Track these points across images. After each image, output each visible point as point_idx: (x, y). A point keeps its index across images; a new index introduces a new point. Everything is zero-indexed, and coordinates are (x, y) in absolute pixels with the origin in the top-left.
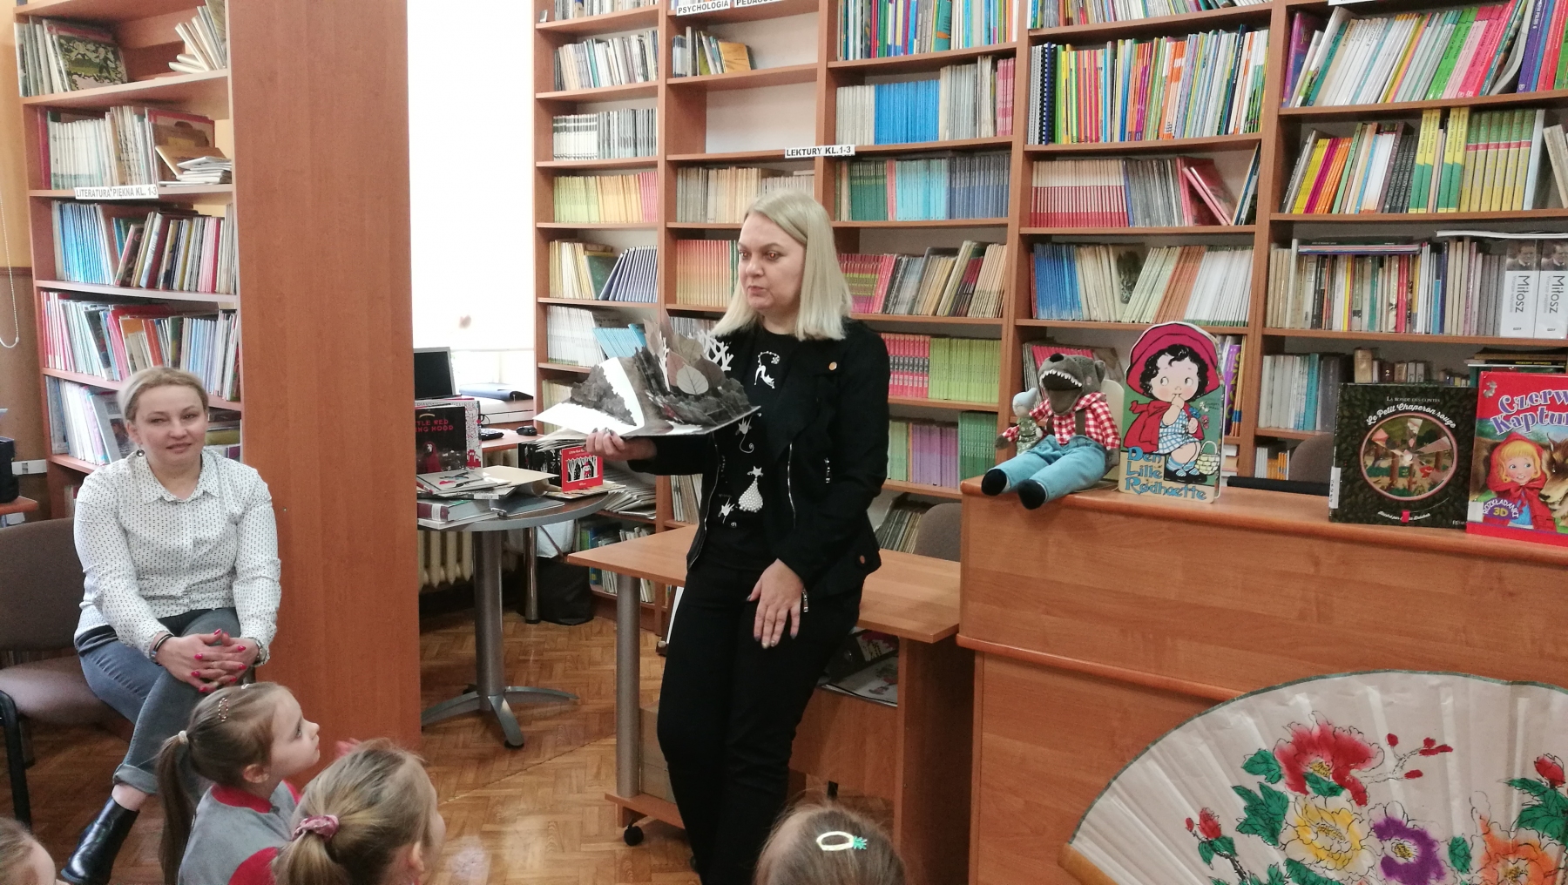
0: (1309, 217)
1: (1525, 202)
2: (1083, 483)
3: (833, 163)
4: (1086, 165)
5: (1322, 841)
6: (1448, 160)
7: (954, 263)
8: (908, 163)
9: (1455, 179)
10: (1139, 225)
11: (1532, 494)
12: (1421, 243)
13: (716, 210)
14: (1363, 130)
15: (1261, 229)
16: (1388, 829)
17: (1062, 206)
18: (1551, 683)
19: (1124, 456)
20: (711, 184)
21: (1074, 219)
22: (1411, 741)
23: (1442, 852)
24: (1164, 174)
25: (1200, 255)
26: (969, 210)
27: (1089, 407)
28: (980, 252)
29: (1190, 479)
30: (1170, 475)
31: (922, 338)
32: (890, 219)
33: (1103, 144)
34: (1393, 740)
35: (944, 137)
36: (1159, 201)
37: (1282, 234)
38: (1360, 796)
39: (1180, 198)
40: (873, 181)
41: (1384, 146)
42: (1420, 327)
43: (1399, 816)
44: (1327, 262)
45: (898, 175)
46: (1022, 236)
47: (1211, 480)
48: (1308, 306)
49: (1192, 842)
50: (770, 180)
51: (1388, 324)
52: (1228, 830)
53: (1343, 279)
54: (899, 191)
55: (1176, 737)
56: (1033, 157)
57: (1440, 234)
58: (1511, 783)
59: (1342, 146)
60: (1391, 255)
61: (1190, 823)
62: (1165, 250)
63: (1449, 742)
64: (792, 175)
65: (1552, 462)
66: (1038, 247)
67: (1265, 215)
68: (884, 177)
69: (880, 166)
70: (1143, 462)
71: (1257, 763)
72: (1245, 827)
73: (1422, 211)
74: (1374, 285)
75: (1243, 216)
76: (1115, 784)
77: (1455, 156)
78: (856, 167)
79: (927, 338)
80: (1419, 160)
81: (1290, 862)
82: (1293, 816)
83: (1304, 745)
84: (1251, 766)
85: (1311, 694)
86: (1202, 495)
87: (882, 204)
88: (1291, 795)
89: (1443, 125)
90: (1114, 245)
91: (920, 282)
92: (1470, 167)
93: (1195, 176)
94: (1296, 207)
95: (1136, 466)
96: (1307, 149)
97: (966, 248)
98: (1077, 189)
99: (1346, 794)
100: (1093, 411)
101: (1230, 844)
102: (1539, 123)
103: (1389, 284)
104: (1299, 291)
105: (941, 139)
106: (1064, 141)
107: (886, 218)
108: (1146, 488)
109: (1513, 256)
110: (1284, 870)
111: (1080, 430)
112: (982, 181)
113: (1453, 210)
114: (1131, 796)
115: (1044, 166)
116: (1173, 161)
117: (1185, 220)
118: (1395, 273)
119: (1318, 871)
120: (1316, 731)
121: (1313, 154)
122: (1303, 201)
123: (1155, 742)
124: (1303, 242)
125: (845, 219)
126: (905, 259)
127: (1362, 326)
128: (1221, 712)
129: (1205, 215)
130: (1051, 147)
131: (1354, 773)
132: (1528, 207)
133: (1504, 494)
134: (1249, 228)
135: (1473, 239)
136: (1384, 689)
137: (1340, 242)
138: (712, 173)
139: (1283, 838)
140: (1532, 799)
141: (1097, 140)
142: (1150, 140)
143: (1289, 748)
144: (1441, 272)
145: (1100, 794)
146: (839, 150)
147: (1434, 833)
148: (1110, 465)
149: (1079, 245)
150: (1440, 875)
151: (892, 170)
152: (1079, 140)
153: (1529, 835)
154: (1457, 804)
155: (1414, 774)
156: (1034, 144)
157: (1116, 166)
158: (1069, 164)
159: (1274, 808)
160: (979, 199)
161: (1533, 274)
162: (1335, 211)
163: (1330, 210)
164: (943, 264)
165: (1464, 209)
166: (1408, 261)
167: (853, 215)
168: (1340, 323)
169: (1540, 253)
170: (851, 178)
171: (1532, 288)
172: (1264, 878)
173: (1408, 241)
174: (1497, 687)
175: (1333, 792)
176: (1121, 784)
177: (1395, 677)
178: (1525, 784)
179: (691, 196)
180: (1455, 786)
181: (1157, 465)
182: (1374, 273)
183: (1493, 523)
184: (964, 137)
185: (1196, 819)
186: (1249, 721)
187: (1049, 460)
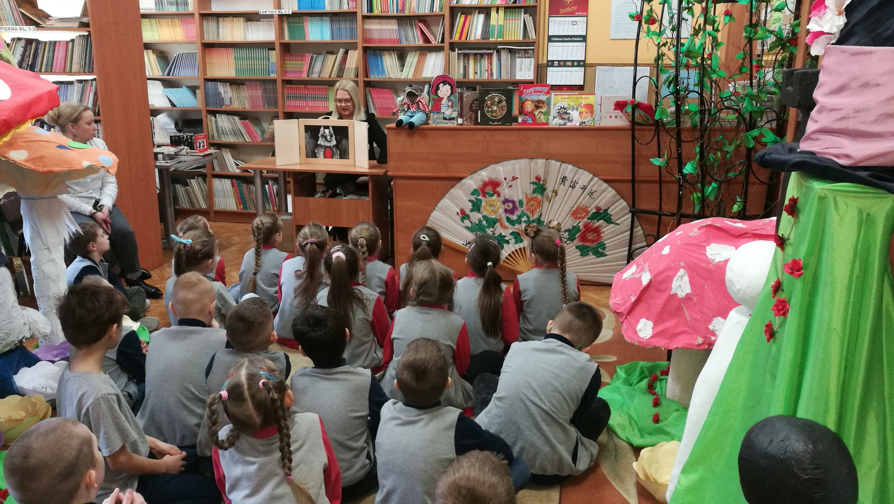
0: (460, 41)
1: (520, 37)
2: (422, 123)
3: (281, 16)
4: (383, 21)
5: (491, 208)
6: (499, 23)
7: (337, 57)
8: (313, 18)
9: (502, 29)
10: (404, 44)
11: (531, 114)
12: (494, 49)
13: (223, 35)
14: (475, 13)
15: (446, 45)
16: (506, 201)
17: (376, 36)
18: (537, 158)
19: (432, 114)
20: (220, 24)
21: (381, 41)
22: (509, 178)
23: (517, 204)
24: (411, 25)
25: (426, 55)
26: (340, 37)
27: (419, 101)
28: (346, 53)
29: (450, 119)
30: (445, 119)
31: (325, 87)
32: (307, 39)
33: (390, 14)
34: (505, 179)
35: (328, 8)
36: (410, 35)
37: (452, 46)
38: (499, 195)
39: (418, 34)
40: (298, 24)
41: (482, 17)
42: (495, 77)
43: (508, 197)
44: (467, 56)
45: (309, 22)
46: (363, 47)
47: (456, 119)
48: (462, 71)
49: (458, 218)
50: (249, 23)
51: (485, 77)
52: (468, 212)
53: (471, 62)
54: (310, 29)
55: (452, 191)
56: (365, 17)
57: (499, 47)
58: (531, 183)
59: (469, 17)
60: (485, 54)
61: (458, 213)
62: (414, 52)
63: (518, 176)
64: (260, 21)
65: (535, 105)
66: (368, 51)
67: (447, 40)
68: (303, 23)
69: (301, 18)
70: (437, 115)
71: (475, 192)
72: (472, 210)
73: (493, 39)
74: (481, 64)
75: (440, 40)
76: (436, 208)
77: (501, 22)
78: (291, 19)
79: (327, 87)
80: (491, 23)
81: (484, 217)
82: (483, 204)
83: (485, 185)
84: (472, 194)
85: (486, 171)
86: (454, 123)
87: (304, 35)
88: (483, 199)
89: (497, 12)
90: (396, 50)
91: (322, 65)
92: (505, 26)
93: (422, 26)
94: (456, 38)
95: (435, 117)
96: (458, 18)
97: (342, 51)
98: (381, 30)
99: (496, 195)
100: (421, 102)
101: (468, 216)
102: (523, 13)
103: (485, 62)
104: (459, 66)
105: (326, 9)
106: (377, 11)
107: (305, 39)
108: (438, 123)
109: (518, 54)
110: (482, 219)
111: (418, 108)
112: (345, 26)
113: (502, 39)
114: (441, 210)
115: (367, 21)
116: (414, 20)
117: (420, 42)
118: (486, 60)
119: (490, 216)
120: (488, 180)
121: (460, 20)
122: (458, 36)
123: (446, 193)
124: (459, 50)
125: (287, 39)
126: (315, 56)
127: (478, 77)
128: (464, 181)
129: (426, 40)
130: (372, 14)
131: (497, 189)
132: (521, 39)
133: (525, 115)
134: (442, 45)
135: (508, 48)
136: (503, 166)
137: (470, 49)
138: (221, 19)
139: (481, 211)
140: (535, 186)
141: (388, 12)
142: (407, 13)
143: (482, 187)
144: (499, 60)
145: (432, 212)
146: (284, 12)
147: (516, 199)
148: (428, 117)
149: (383, 50)
150: (517, 210)
151: (307, 21)
152: (382, 12)
153: (535, 195)
154: (520, 191)
155: (511, 186)
156: (365, 12)
157: (395, 21)
158: (378, 21)
159: (479, 203)
160: (343, 33)
161: (524, 59)
162: (468, 39)
163: (466, 39)
164: (331, 58)
165: (505, 39)
166: (491, 55)
167: (290, 37)
168: (471, 76)
169: (525, 53)
170: (288, 23)
171: (524, 64)
172: (477, 222)
173: (489, 49)
174: (527, 160)
175: (493, 195)
176: (438, 208)
177: (505, 163)
178: (534, 183)
179: (211, 28)
180: (519, 187)
181: (441, 116)
182: (481, 60)
183: (524, 122)
184: (336, 9)
185: (459, 212)
186: (471, 181)
187: (411, 117)
